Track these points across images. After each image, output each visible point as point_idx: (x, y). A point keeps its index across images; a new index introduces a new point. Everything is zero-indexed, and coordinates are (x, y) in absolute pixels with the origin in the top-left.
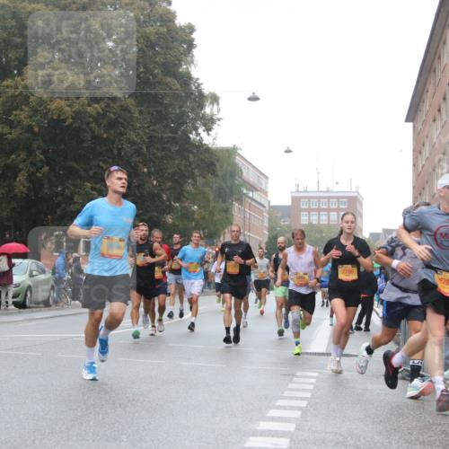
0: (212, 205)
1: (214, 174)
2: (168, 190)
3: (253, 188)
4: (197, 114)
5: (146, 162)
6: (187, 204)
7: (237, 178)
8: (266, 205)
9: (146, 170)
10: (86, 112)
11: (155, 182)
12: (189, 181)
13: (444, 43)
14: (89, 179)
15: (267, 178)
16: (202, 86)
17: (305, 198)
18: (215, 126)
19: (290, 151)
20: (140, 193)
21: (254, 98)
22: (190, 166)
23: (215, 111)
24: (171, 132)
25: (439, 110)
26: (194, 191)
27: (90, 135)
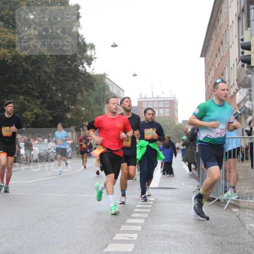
0: (93, 107)
1: (93, 89)
2: (67, 99)
4: (83, 55)
5: (54, 83)
6: (78, 107)
7: (106, 91)
9: (54, 88)
10: (19, 56)
11: (60, 95)
12: (79, 94)
13: (221, 12)
14: (23, 94)
15: (123, 91)
16: (85, 40)
17: (145, 101)
18: (93, 62)
19: (136, 75)
20: (52, 101)
21: (114, 46)
22: (79, 85)
23: (93, 54)
24: (69, 66)
25: (219, 50)
26: (82, 99)
27: (22, 68)
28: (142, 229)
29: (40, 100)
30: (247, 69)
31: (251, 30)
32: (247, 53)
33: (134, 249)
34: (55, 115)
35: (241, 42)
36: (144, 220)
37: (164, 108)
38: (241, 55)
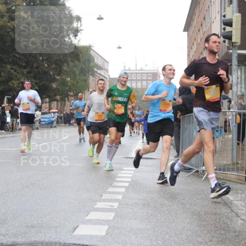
0: (78, 77)
1: (79, 61)
2: (53, 69)
3: (100, 68)
5: (41, 54)
6: (64, 77)
7: (92, 63)
8: (108, 77)
9: (41, 58)
10: (7, 26)
11: (46, 65)
12: (65, 64)
14: (10, 63)
15: (108, 62)
16: (72, 12)
18: (79, 34)
19: (121, 48)
20: (38, 71)
21: (100, 18)
23: (79, 26)
25: (202, 25)
26: (68, 70)
27: (10, 38)
28: (123, 198)
29: (27, 70)
30: (228, 45)
31: (233, 7)
32: (228, 29)
33: (114, 218)
34: (41, 84)
35: (223, 18)
36: (125, 189)
37: (147, 80)
38: (223, 31)
